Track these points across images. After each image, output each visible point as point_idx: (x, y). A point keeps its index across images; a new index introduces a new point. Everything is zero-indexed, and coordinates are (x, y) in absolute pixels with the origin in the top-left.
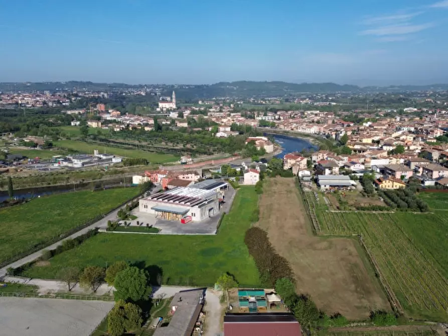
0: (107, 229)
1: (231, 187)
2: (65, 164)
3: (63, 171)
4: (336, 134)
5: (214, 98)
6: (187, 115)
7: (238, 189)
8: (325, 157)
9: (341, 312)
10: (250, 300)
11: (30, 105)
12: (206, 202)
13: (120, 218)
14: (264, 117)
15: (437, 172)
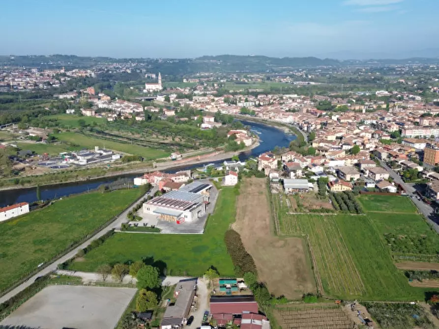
0: (122, 230)
1: (215, 188)
2: (72, 161)
3: (71, 168)
4: (307, 126)
5: (198, 74)
6: (173, 99)
7: (220, 189)
8: (293, 157)
9: (285, 295)
10: (227, 287)
11: (22, 88)
12: (195, 206)
13: (129, 219)
14: (245, 103)
15: (379, 175)
